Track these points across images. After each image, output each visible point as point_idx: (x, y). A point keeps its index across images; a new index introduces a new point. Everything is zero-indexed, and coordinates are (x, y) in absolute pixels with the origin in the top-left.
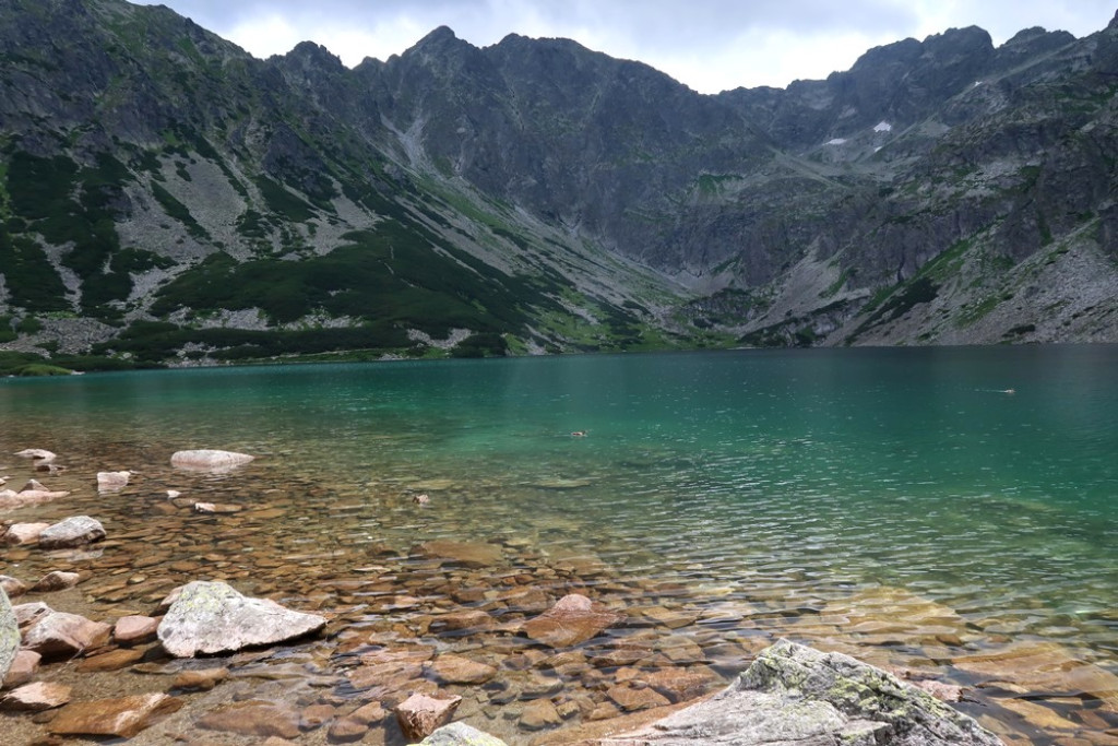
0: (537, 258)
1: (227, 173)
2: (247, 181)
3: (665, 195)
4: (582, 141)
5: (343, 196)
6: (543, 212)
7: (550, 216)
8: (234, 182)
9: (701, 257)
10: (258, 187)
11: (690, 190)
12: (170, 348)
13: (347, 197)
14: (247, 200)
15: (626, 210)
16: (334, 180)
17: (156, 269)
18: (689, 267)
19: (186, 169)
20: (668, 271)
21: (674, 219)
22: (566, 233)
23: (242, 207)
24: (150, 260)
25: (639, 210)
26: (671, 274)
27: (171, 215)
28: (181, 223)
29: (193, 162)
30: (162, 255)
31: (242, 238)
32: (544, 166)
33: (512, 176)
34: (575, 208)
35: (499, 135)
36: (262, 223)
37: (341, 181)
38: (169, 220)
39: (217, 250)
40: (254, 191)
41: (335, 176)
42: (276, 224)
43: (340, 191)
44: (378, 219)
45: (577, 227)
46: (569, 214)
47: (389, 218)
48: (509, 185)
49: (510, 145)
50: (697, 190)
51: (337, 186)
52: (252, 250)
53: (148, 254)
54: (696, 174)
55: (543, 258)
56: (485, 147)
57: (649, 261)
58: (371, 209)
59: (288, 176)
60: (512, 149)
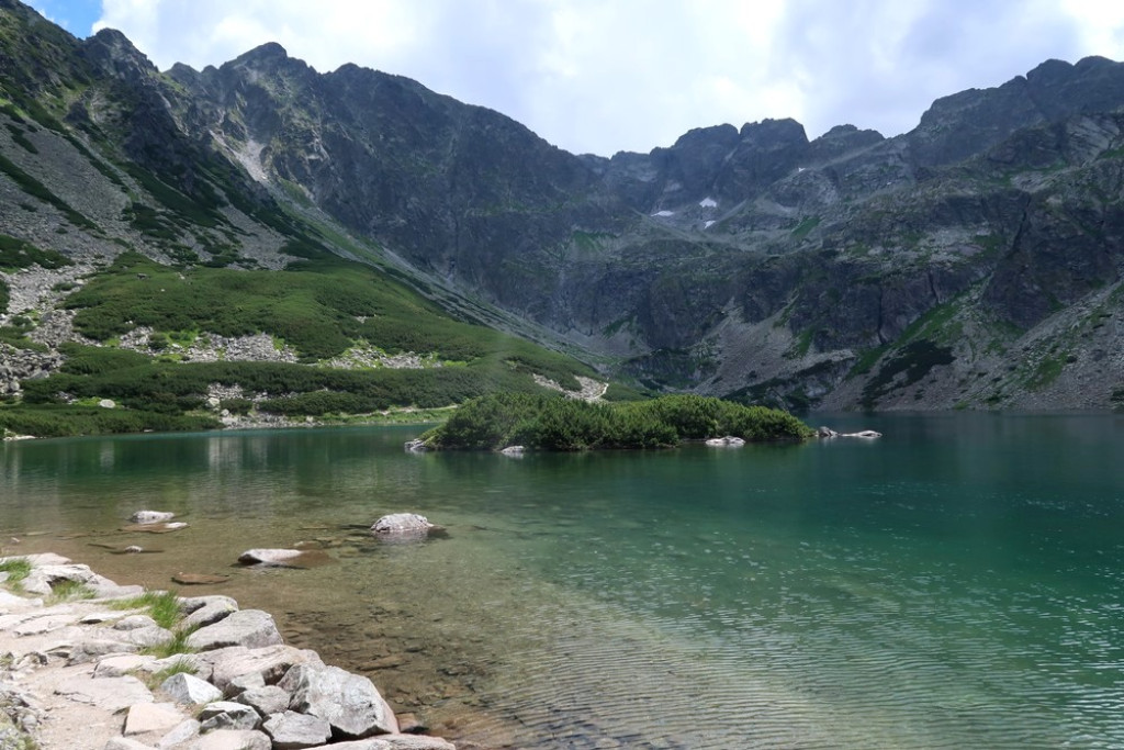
0: (449, 305)
1: (83, 151)
2: (114, 167)
3: (543, 248)
4: (447, 184)
5: (231, 206)
6: (414, 256)
7: (422, 262)
8: (97, 164)
9: (590, 315)
10: (132, 176)
11: (567, 245)
12: (187, 392)
13: (237, 208)
14: (125, 190)
15: (504, 261)
16: (213, 185)
17: (38, 267)
18: (578, 325)
19: (24, 136)
20: (557, 327)
21: (558, 274)
22: (442, 280)
23: (124, 200)
24: (22, 252)
25: (518, 262)
26: (560, 331)
27: (31, 193)
28: (50, 206)
29: (32, 129)
30: (42, 247)
31: (146, 238)
32: (409, 206)
33: (376, 214)
34: (445, 255)
35: (358, 167)
36: (160, 221)
37: (223, 189)
38: (30, 199)
39: (122, 250)
40: (129, 181)
41: (213, 181)
42: (184, 226)
43: (225, 199)
44: (284, 238)
45: (451, 276)
46: (441, 262)
47: (294, 238)
48: (372, 224)
49: (371, 178)
50: (573, 245)
51: (219, 192)
52: (172, 257)
53: (19, 244)
54: (569, 229)
55: (454, 304)
56: (343, 178)
57: (536, 317)
58: (271, 226)
59: (159, 171)
60: (373, 183)
